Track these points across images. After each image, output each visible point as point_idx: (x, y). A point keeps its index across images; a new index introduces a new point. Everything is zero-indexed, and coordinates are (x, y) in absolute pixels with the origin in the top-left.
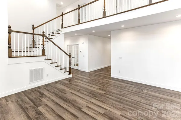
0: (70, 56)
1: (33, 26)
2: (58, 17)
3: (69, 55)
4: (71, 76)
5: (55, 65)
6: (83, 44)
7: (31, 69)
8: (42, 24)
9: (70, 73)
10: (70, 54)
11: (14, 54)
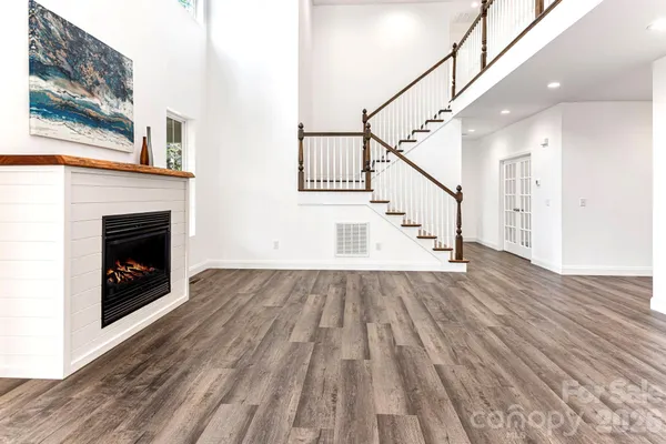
0: (458, 197)
1: (365, 112)
2: (436, 66)
3: (455, 191)
4: (461, 268)
5: (400, 219)
6: (546, 148)
7: (339, 222)
8: (388, 103)
9: (459, 258)
10: (459, 189)
11: (308, 186)
